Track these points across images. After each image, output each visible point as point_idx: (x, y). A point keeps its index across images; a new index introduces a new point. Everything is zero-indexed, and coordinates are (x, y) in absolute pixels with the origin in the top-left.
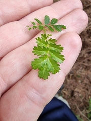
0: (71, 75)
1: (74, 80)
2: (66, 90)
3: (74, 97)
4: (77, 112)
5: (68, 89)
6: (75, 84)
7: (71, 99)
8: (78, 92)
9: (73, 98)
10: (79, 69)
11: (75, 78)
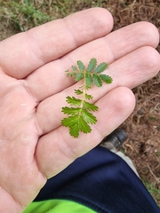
0: (139, 117)
1: (145, 126)
2: (131, 142)
3: (145, 154)
4: (149, 178)
5: (133, 141)
6: (147, 132)
7: (139, 158)
8: (152, 146)
9: (143, 156)
10: (154, 105)
11: (147, 123)
